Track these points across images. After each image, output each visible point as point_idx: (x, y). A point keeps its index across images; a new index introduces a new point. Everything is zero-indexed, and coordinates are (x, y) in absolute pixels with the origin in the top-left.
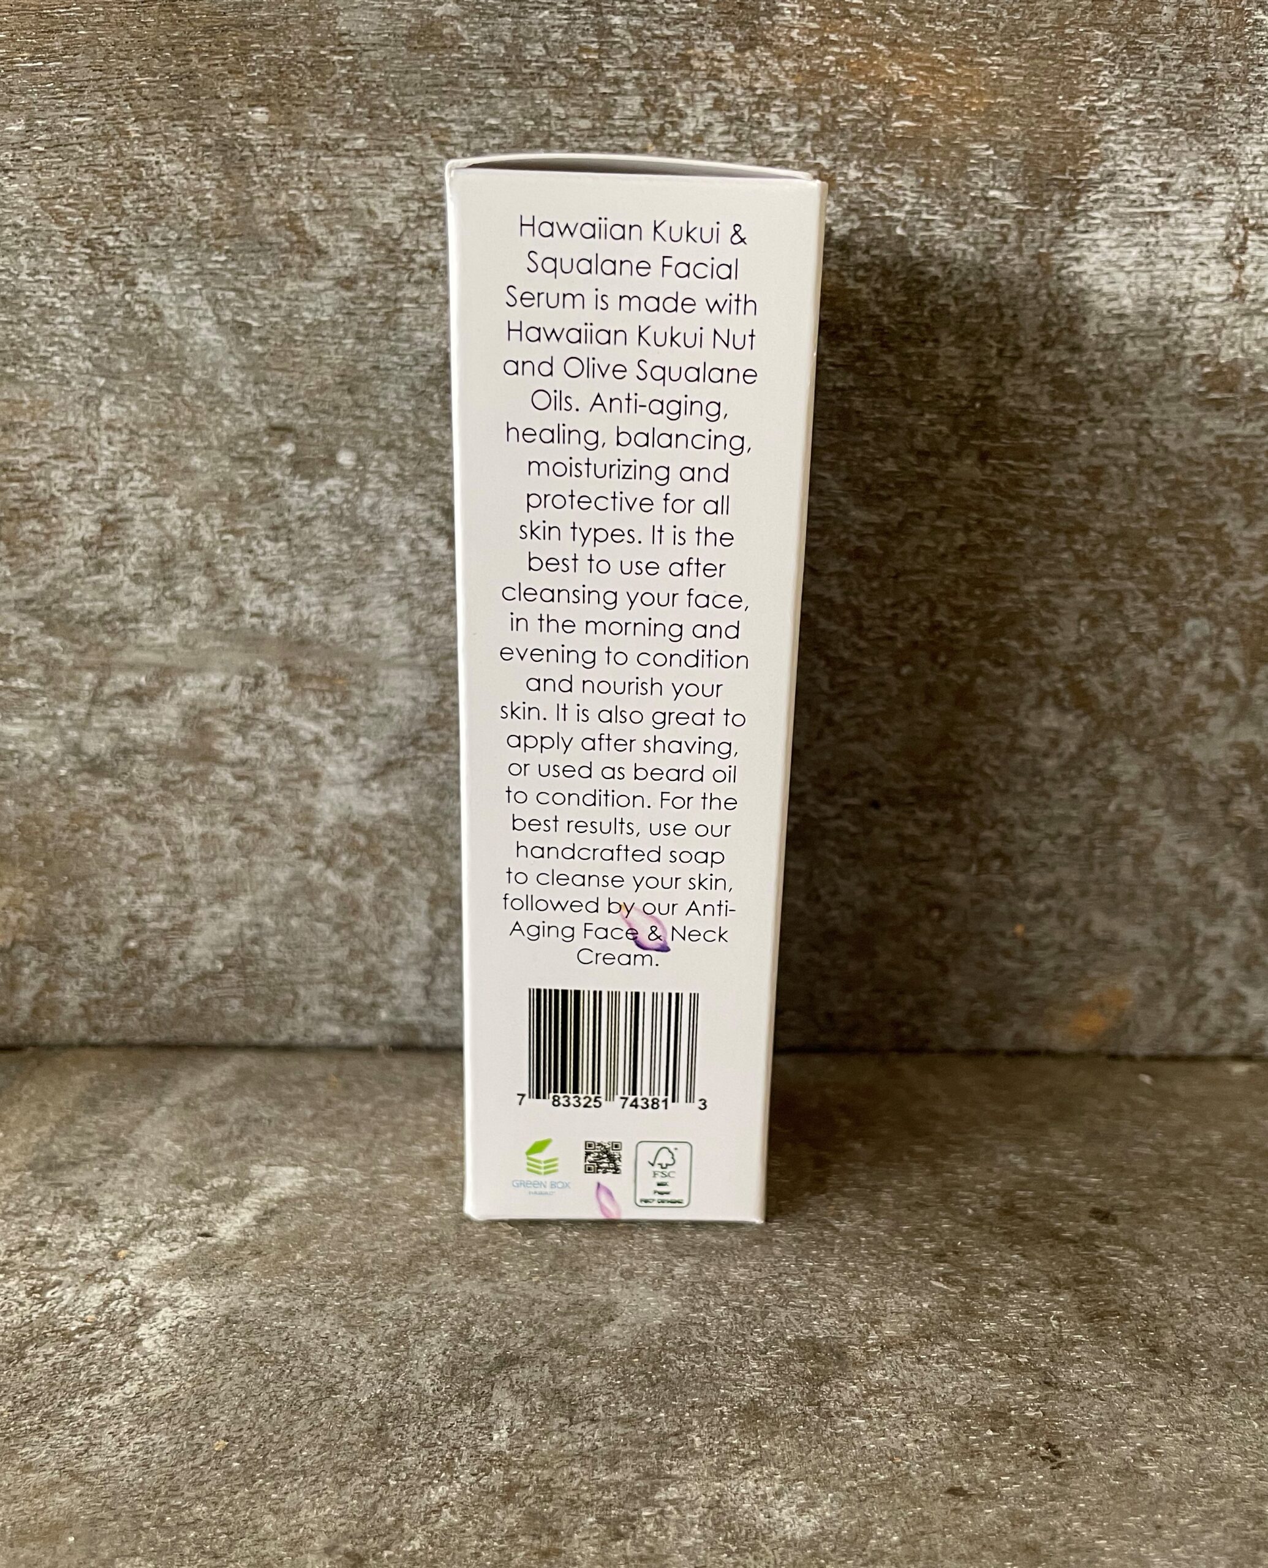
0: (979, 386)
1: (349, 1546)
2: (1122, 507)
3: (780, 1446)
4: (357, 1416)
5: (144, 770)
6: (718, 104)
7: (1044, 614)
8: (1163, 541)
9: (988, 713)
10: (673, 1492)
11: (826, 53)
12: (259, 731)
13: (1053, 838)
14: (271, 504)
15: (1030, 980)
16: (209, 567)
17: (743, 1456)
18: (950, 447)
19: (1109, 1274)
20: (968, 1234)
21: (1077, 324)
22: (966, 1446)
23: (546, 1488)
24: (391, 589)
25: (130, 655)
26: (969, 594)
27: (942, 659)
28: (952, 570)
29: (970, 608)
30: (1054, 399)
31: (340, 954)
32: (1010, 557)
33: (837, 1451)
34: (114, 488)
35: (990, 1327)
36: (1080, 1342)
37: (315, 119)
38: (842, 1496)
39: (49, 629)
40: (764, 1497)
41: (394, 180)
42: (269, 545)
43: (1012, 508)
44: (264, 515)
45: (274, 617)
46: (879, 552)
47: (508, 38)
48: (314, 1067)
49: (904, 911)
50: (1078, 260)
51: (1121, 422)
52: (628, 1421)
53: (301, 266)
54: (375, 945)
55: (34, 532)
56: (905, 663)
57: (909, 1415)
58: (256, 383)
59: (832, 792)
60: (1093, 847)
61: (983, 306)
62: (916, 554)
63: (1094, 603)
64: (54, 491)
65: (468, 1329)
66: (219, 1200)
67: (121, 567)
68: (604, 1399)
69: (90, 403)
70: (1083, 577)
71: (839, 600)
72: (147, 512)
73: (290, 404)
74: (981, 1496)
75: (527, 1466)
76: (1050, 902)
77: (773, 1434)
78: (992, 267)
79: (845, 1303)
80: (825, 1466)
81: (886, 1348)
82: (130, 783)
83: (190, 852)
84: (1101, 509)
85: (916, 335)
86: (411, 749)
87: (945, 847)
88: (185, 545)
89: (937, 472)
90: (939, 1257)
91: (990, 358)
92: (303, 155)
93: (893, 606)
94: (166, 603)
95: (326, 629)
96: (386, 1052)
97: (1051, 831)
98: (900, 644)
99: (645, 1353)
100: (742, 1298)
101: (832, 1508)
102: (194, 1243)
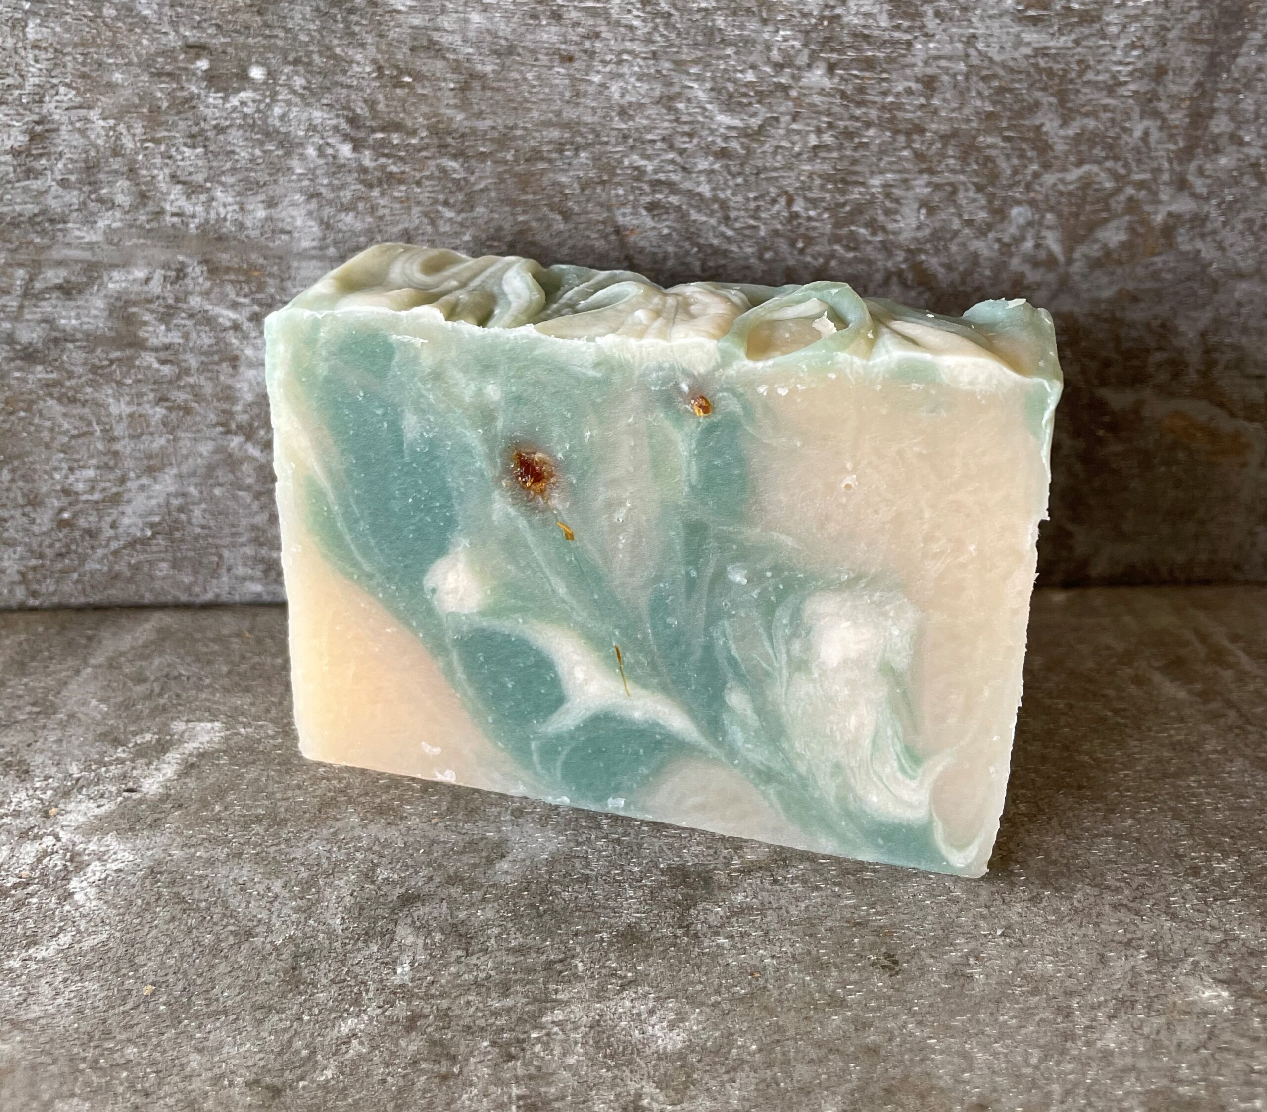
1: (267, 1079)
2: (954, 110)
3: (653, 967)
4: (273, 957)
5: (73, 356)
7: (888, 204)
8: (990, 140)
10: (559, 1015)
12: (180, 320)
14: (189, 115)
16: (131, 172)
18: (802, 60)
22: (818, 958)
23: (444, 1016)
24: (301, 190)
25: (59, 253)
26: (822, 188)
27: (800, 245)
30: (892, 17)
31: (261, 519)
32: (857, 155)
33: (703, 969)
34: (41, 101)
38: (708, 1010)
40: (639, 1015)
42: (187, 151)
44: (182, 124)
45: (193, 216)
46: (742, 152)
51: (951, 36)
52: (520, 950)
56: (767, 249)
57: (767, 934)
62: (775, 153)
63: (931, 194)
67: (49, 174)
68: (496, 931)
69: (16, 25)
70: (921, 172)
71: (708, 194)
72: (72, 123)
73: (204, 25)
74: (829, 1005)
75: (428, 996)
77: (648, 956)
80: (693, 984)
81: (747, 871)
82: (61, 369)
83: (119, 430)
88: (108, 153)
89: (791, 81)
93: (756, 199)
95: (241, 226)
98: (762, 233)
99: (534, 886)
100: (620, 830)
101: (699, 1023)
102: (120, 799)
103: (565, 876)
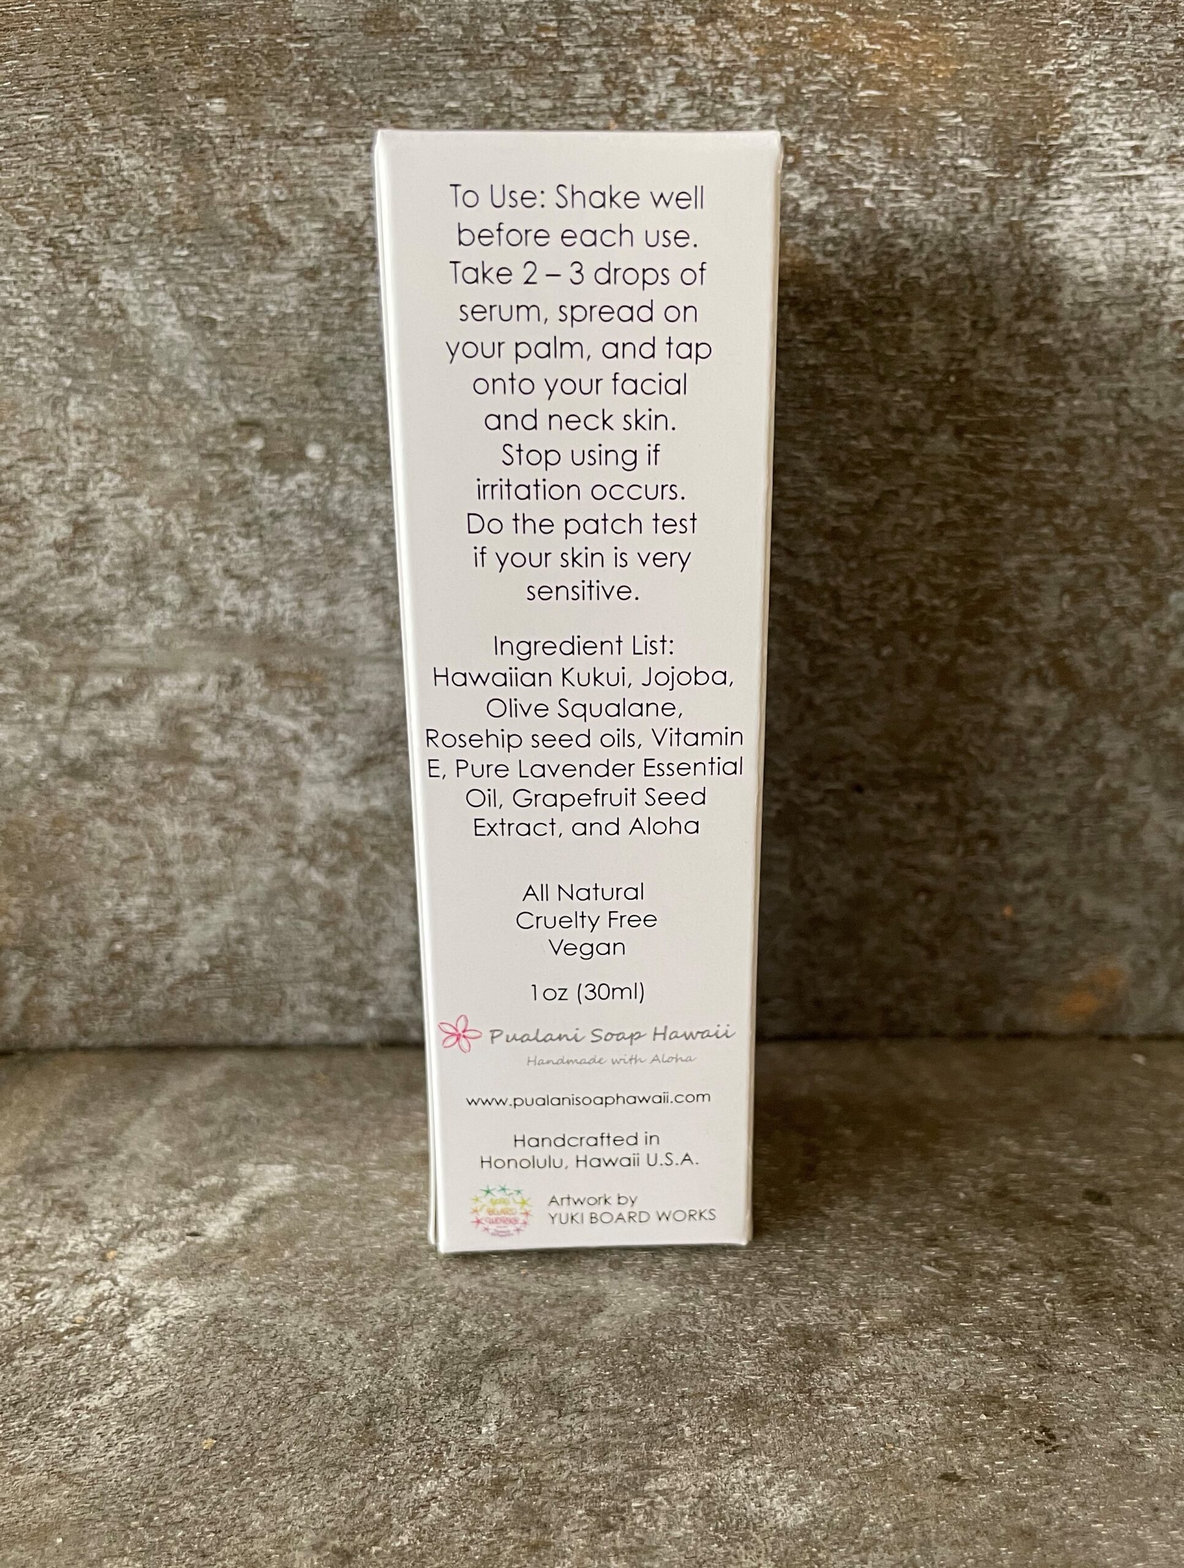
0: (953, 359)
1: (337, 1542)
2: (1102, 479)
3: (771, 1434)
4: (344, 1413)
5: (124, 772)
6: (679, 80)
7: (1025, 590)
8: (1145, 513)
9: (971, 693)
10: (663, 1483)
11: (788, 24)
12: (237, 730)
13: (1039, 818)
14: (243, 500)
15: (1021, 962)
16: (182, 566)
17: (733, 1444)
18: (926, 423)
19: (1101, 1254)
20: (959, 1218)
21: (1052, 294)
22: (959, 1431)
23: (535, 1480)
24: (364, 584)
25: (106, 657)
26: (949, 572)
27: (923, 639)
28: (930, 548)
29: (949, 586)
30: (1029, 370)
31: (326, 952)
32: (989, 533)
33: (828, 1438)
34: (84, 489)
35: (982, 1310)
36: (1074, 1324)
37: (273, 109)
38: (834, 1483)
39: (24, 632)
40: (755, 1486)
41: (355, 167)
42: (241, 542)
43: (990, 483)
44: (235, 512)
45: (249, 614)
46: (856, 531)
47: (465, 19)
48: (302, 1065)
49: (889, 895)
50: (1051, 227)
51: (1099, 392)
52: (618, 1412)
53: (264, 258)
54: (360, 943)
55: (6, 536)
56: (885, 644)
57: (900, 1402)
58: (222, 378)
59: (814, 777)
60: (1080, 826)
61: (955, 277)
62: (894, 533)
63: (1076, 577)
64: (25, 493)
65: (457, 1323)
66: (208, 1200)
67: (94, 569)
68: (593, 1390)
69: (57, 403)
70: (1064, 551)
71: (817, 581)
72: (118, 512)
73: (257, 399)
74: (975, 1481)
75: (516, 1459)
76: (1039, 883)
77: (764, 1422)
78: (964, 237)
79: (836, 1289)
80: (816, 1454)
82: (110, 785)
83: (173, 853)
84: (1081, 481)
85: (887, 309)
86: (390, 745)
87: (930, 829)
88: (157, 545)
89: (913, 448)
90: (930, 1241)
91: (964, 330)
92: (262, 145)
93: (872, 586)
94: (140, 604)
95: (300, 625)
96: (375, 1049)
97: (1038, 810)
98: (879, 625)
99: (634, 1344)
100: (732, 1286)
101: (824, 1497)
102: (183, 1243)
103: (669, 1334)
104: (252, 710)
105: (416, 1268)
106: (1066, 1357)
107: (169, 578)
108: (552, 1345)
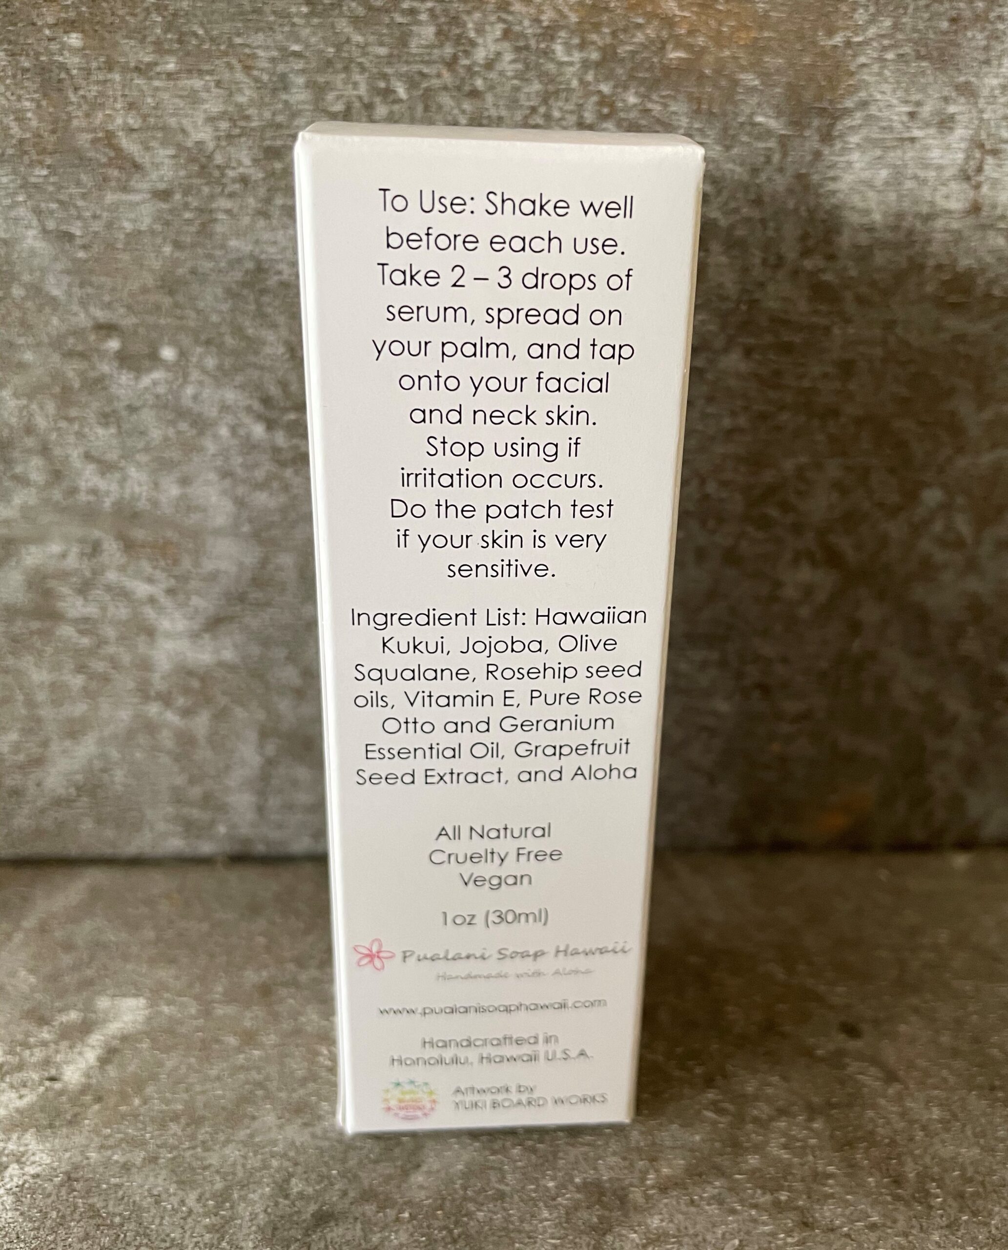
0: (745, 290)
6: (507, 35)
19: (856, 1094)
21: (833, 237)
28: (720, 450)
29: (735, 481)
35: (753, 1160)
36: (832, 1175)
37: (128, 45)
41: (205, 101)
43: (774, 396)
48: (158, 883)
50: (834, 179)
53: (119, 180)
54: (212, 772)
58: (82, 286)
65: (289, 1182)
66: (67, 1039)
76: (804, 725)
78: (758, 185)
84: (851, 397)
86: (238, 607)
91: (755, 266)
92: (117, 77)
94: (7, 481)
96: (224, 864)
104: (112, 576)
105: (254, 1118)
106: (827, 1213)
107: (33, 463)
108: (374, 1207)
